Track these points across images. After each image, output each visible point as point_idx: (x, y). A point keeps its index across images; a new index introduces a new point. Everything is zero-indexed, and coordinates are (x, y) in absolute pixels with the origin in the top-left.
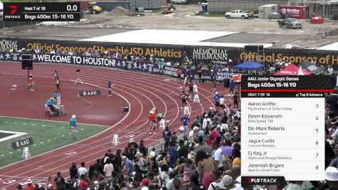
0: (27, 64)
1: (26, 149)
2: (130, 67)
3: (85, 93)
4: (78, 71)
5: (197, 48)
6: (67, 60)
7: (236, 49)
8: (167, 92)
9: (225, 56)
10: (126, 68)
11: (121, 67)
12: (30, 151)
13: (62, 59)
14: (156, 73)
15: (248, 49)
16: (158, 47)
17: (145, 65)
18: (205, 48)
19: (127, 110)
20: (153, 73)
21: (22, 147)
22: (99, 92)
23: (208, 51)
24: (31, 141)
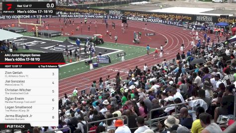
0: (124, 21)
1: (123, 57)
2: (168, 23)
3: (148, 34)
4: (146, 24)
5: (198, 15)
6: (141, 19)
7: (216, 16)
8: (184, 35)
9: (211, 20)
10: (167, 24)
11: (165, 23)
12: (124, 58)
13: (139, 19)
14: (180, 26)
15: (222, 17)
16: (181, 15)
17: (175, 23)
18: (202, 16)
19: (166, 42)
20: (178, 26)
21: (121, 56)
22: (154, 34)
23: (203, 17)
24: (125, 54)
